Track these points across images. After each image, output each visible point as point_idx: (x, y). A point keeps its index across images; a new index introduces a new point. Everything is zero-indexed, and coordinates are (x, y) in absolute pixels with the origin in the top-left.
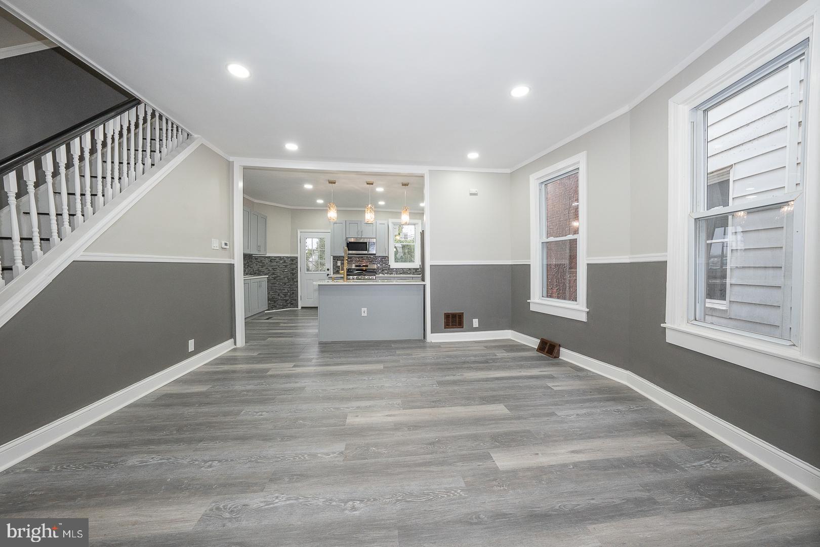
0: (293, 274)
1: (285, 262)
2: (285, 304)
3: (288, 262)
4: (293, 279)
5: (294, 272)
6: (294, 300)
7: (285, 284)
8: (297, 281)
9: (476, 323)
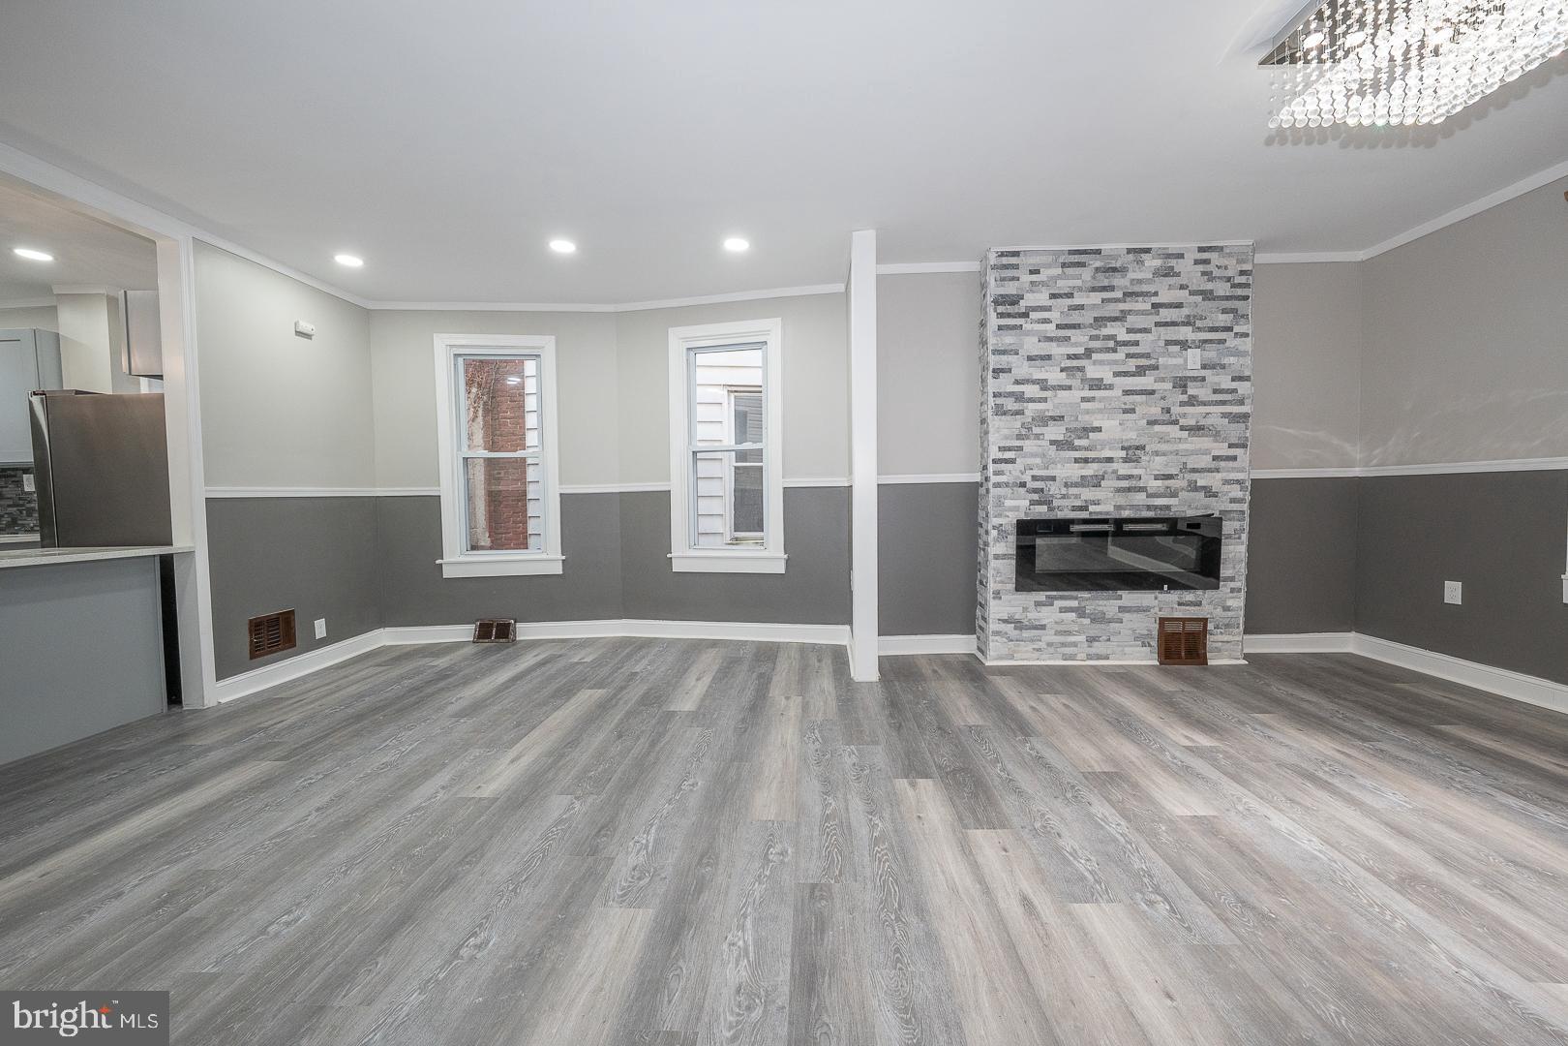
9: (320, 628)
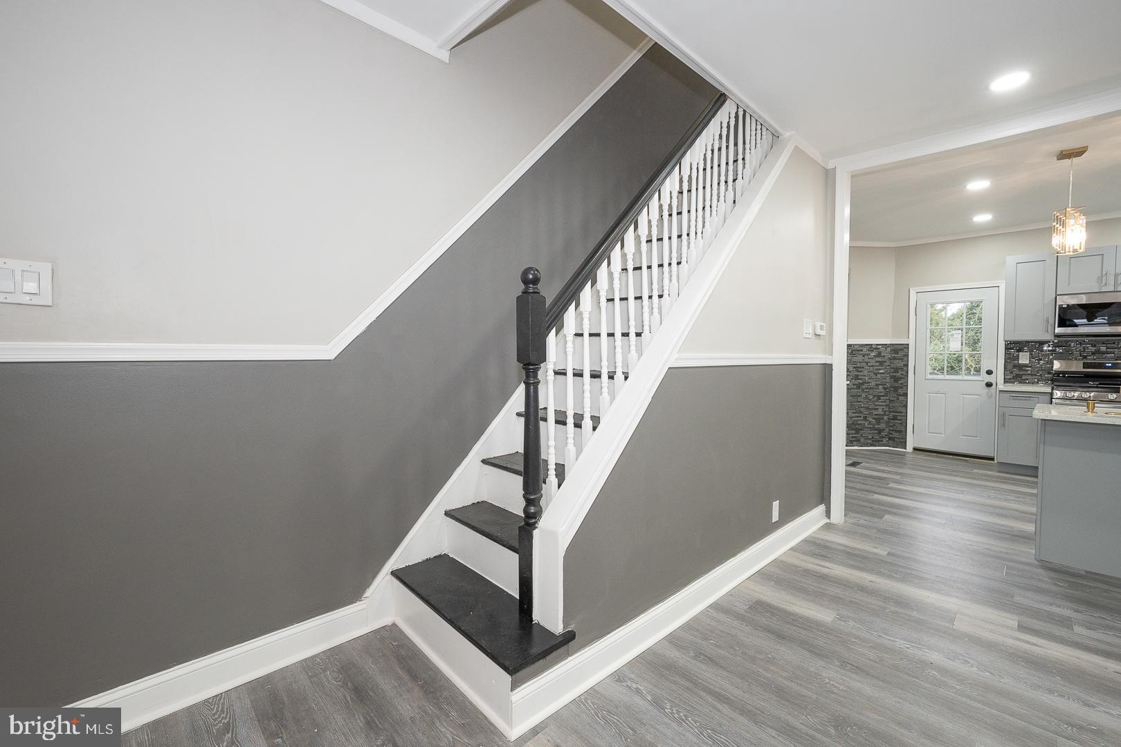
0: (896, 379)
1: (879, 355)
2: (877, 437)
3: (887, 354)
4: (896, 389)
5: (898, 375)
6: (897, 431)
7: (879, 397)
8: (906, 395)
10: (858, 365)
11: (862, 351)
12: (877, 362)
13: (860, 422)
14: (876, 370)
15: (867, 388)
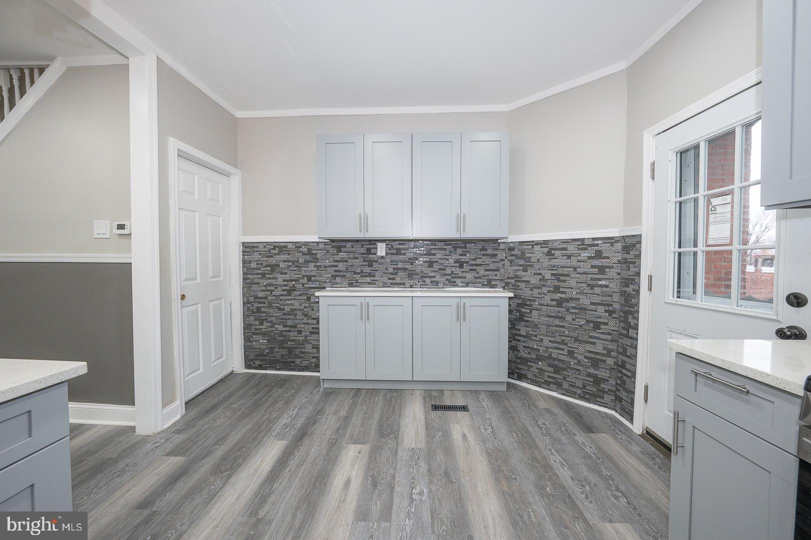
2: (591, 388)
4: (624, 314)
10: (560, 271)
11: (565, 249)
12: (593, 267)
13: (561, 357)
14: (592, 279)
15: (574, 308)
